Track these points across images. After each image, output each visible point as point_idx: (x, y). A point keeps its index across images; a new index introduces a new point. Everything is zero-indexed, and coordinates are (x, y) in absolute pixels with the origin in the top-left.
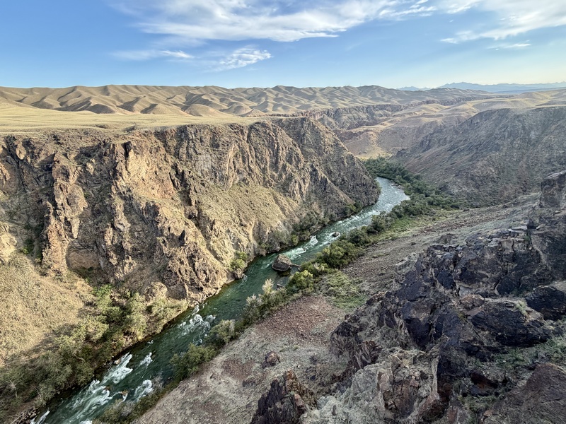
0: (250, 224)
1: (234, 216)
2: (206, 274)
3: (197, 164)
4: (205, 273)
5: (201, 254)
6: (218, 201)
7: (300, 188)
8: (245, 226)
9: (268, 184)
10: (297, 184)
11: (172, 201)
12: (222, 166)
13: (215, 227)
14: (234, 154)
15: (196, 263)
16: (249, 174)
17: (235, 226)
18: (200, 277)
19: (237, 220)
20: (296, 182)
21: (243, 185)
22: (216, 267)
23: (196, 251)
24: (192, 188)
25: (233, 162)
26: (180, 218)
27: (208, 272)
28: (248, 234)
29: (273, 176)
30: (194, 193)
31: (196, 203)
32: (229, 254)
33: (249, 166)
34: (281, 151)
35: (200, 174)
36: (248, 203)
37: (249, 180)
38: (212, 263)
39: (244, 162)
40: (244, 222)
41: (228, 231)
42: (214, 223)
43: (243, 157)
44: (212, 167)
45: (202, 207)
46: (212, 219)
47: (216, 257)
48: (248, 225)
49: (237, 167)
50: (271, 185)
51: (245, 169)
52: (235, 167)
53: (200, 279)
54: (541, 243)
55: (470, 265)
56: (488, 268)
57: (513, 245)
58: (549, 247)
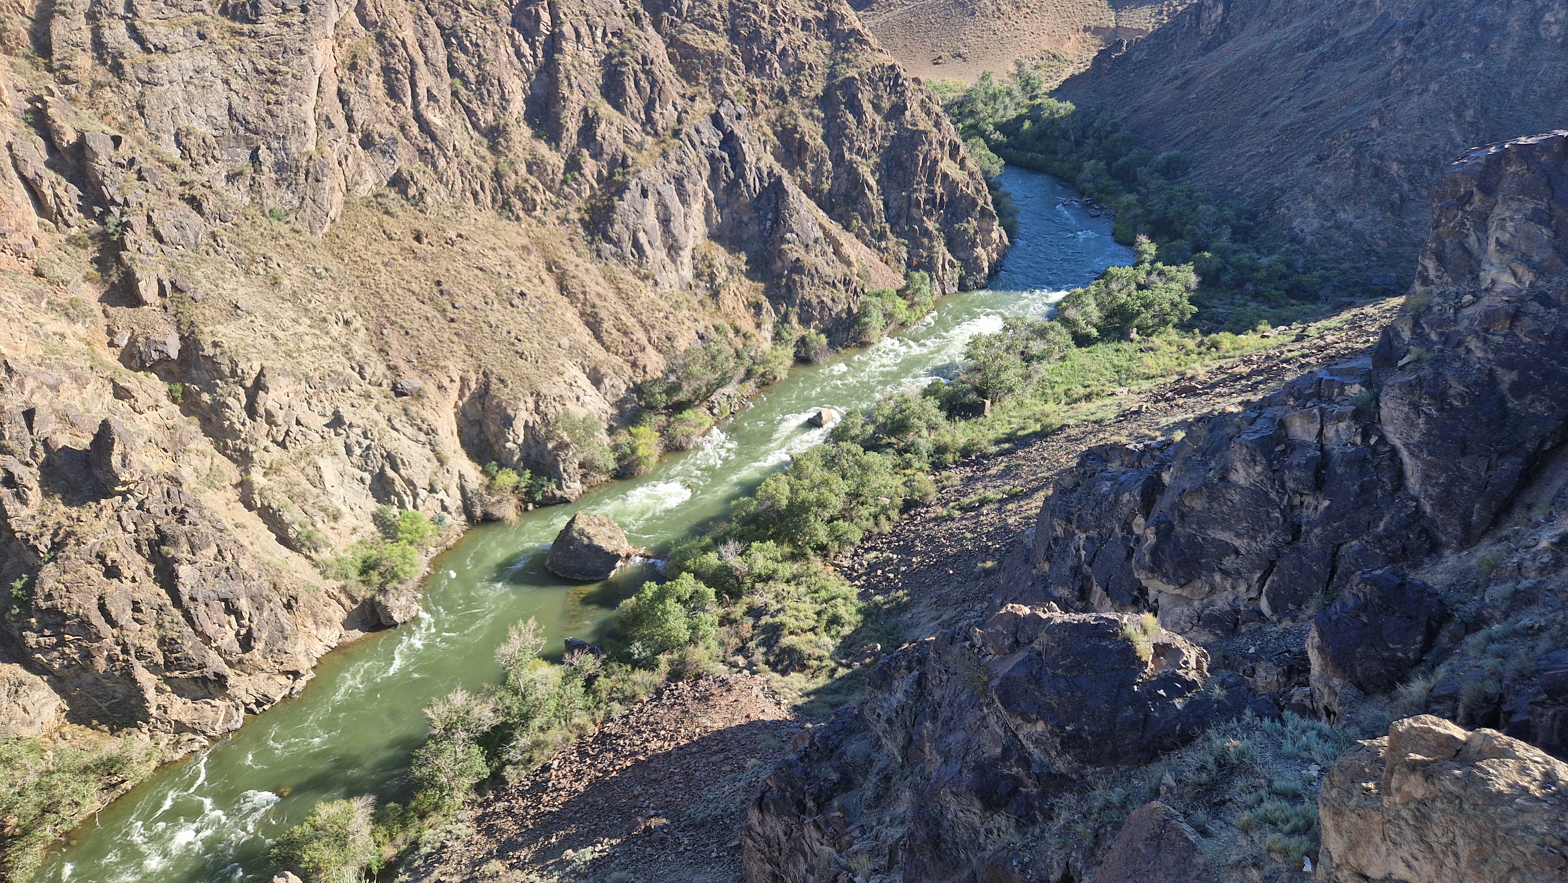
0: (440, 387)
1: (359, 350)
2: (239, 615)
3: (151, 100)
4: (231, 609)
5: (204, 527)
6: (275, 283)
7: (665, 221)
8: (418, 395)
9: (517, 204)
10: (651, 200)
11: (35, 284)
12: (284, 114)
13: (267, 401)
14: (343, 54)
15: (185, 571)
16: (423, 153)
17: (368, 396)
18: (210, 629)
19: (377, 368)
20: (644, 193)
21: (394, 208)
22: (285, 583)
23: (181, 516)
24: (138, 221)
25: (341, 95)
26: (82, 364)
27: (244, 604)
28: (431, 432)
29: (535, 165)
30: (150, 244)
31: (162, 292)
32: (348, 520)
33: (418, 117)
34: (569, 46)
35: (174, 154)
36: (426, 288)
37: (424, 181)
38: (264, 567)
39: (393, 93)
40: (411, 380)
41: (337, 422)
42: (259, 385)
43: (388, 71)
44: (231, 113)
45: (196, 313)
46: (250, 368)
47: (283, 540)
48: (431, 389)
49: (359, 117)
50: (530, 207)
51: (402, 128)
52: (349, 119)
53: (207, 640)
54: (1407, 417)
55: (1185, 510)
56: (1239, 521)
57: (1322, 429)
58: (1428, 433)
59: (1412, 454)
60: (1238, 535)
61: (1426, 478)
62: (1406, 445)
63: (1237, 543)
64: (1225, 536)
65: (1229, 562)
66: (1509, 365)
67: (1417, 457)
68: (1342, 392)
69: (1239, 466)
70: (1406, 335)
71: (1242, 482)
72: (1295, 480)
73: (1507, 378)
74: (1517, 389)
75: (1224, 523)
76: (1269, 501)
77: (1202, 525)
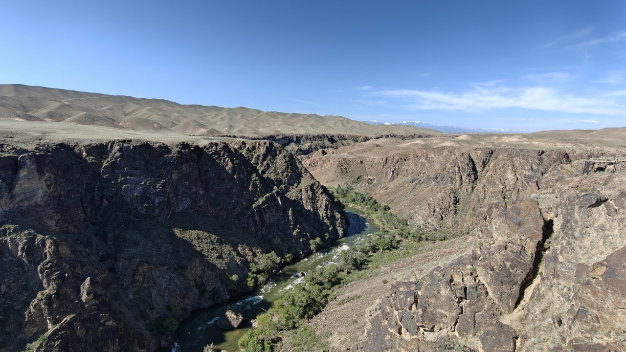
14: (179, 177)
20: (254, 212)
21: (186, 215)
25: (177, 186)
26: (85, 260)
29: (226, 205)
33: (197, 192)
35: (128, 201)
45: (124, 244)
50: (223, 215)
54: (485, 275)
55: (429, 303)
56: (445, 306)
57: (463, 278)
58: (492, 279)
59: (489, 285)
60: (446, 311)
61: (494, 292)
62: (487, 283)
63: (446, 313)
64: (442, 311)
65: (444, 320)
66: (508, 260)
67: (490, 286)
68: (466, 267)
69: (442, 289)
70: (479, 252)
71: (444, 294)
72: (459, 293)
73: (508, 264)
74: (512, 267)
75: (441, 307)
76: (453, 300)
77: (435, 308)
